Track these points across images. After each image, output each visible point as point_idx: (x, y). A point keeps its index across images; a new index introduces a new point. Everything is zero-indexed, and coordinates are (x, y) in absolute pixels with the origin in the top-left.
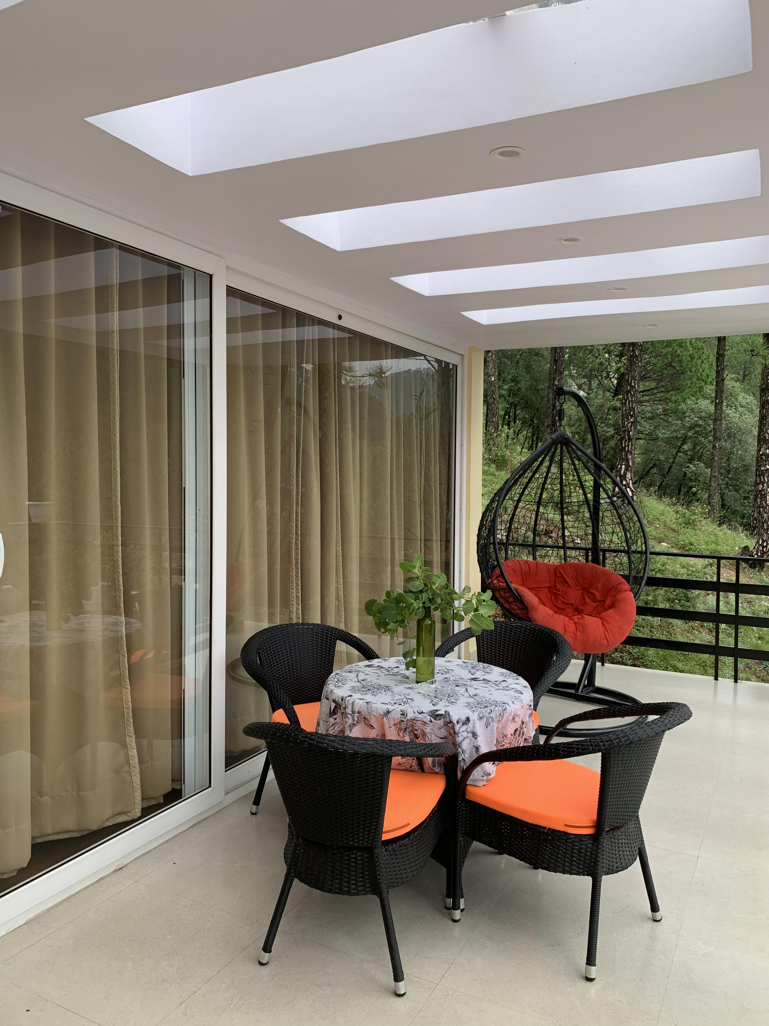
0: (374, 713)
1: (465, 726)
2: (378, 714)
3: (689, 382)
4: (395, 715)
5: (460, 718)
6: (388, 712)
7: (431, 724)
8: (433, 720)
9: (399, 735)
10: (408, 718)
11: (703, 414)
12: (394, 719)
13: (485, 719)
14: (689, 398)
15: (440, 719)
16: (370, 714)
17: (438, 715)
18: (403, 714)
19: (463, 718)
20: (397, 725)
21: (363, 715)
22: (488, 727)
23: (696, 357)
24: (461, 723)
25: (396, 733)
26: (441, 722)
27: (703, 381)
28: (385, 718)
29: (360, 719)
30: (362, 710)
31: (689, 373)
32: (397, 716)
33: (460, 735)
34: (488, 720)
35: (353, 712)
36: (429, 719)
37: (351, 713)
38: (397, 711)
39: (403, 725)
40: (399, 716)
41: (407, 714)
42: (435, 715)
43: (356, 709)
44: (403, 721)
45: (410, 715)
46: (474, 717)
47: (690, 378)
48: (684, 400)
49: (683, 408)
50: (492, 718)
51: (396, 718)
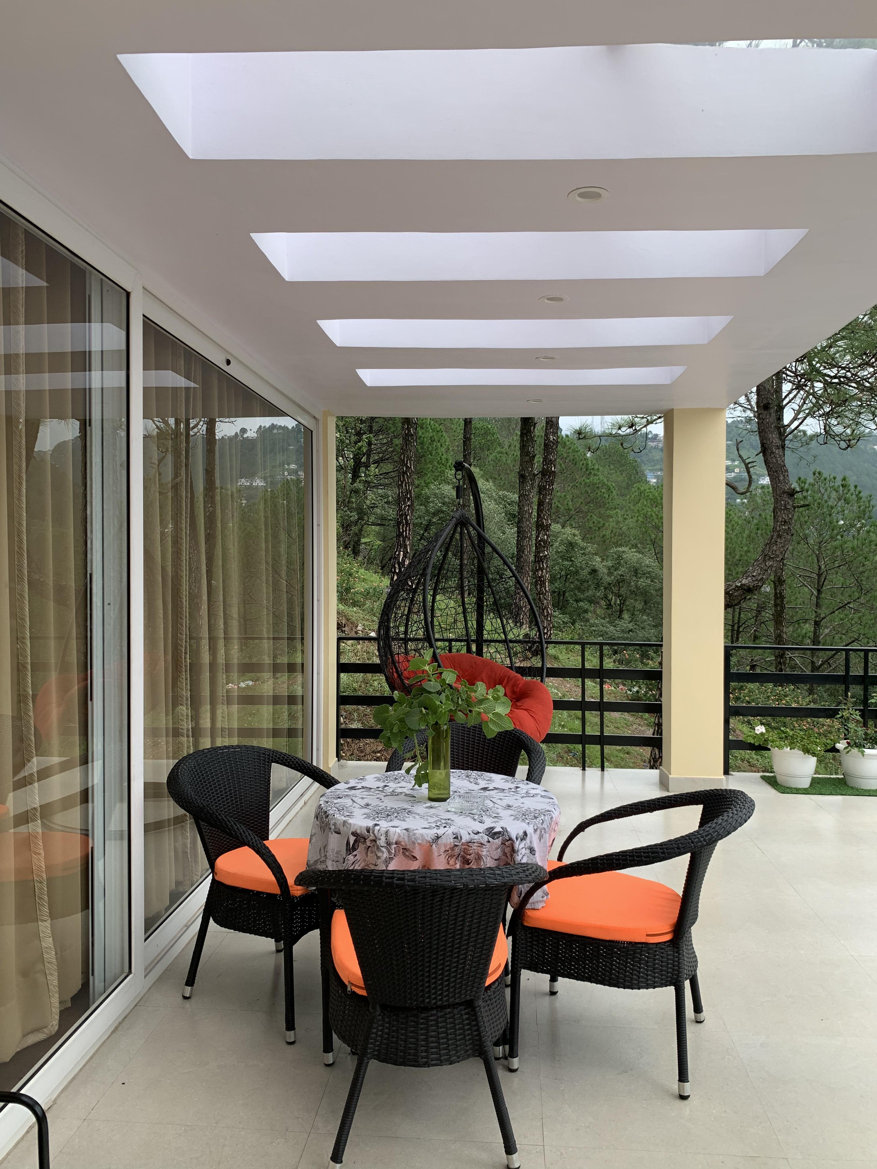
0: (419, 841)
1: (524, 842)
2: (425, 842)
3: (431, 466)
4: (448, 840)
5: (518, 834)
6: (438, 837)
7: (488, 845)
8: (490, 839)
9: (448, 863)
10: (463, 841)
11: (446, 500)
12: (445, 845)
13: (538, 832)
14: (432, 483)
15: (498, 838)
16: (414, 843)
17: (496, 833)
18: (456, 838)
19: (521, 833)
20: (448, 851)
21: (403, 846)
22: (542, 840)
23: (437, 440)
24: (519, 839)
25: (445, 861)
26: (498, 841)
27: (443, 464)
28: (434, 846)
29: (397, 851)
30: (401, 839)
31: (430, 456)
32: (449, 840)
33: (519, 853)
34: (541, 832)
35: (389, 844)
36: (486, 840)
37: (386, 845)
38: (448, 835)
39: (457, 851)
40: (452, 840)
41: (461, 837)
42: (492, 833)
43: (393, 839)
44: (457, 846)
45: (465, 838)
46: (530, 830)
47: (431, 462)
48: (427, 485)
49: (426, 493)
50: (544, 829)
51: (449, 843)
